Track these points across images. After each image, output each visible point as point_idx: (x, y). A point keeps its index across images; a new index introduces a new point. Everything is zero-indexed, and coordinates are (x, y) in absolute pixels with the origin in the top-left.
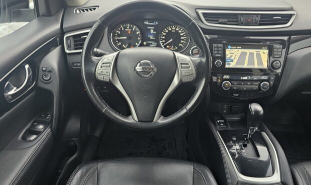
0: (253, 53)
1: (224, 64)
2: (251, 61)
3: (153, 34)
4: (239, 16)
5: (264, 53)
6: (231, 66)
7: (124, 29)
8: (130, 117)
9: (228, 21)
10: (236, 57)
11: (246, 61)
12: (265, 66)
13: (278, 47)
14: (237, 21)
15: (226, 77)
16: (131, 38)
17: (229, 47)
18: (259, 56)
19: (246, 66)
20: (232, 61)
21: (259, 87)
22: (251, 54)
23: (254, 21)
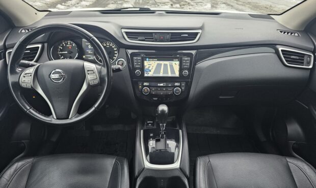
0: (167, 65)
1: (143, 73)
2: (166, 71)
3: (90, 49)
4: (154, 34)
5: (176, 64)
6: (149, 75)
7: (66, 45)
8: (51, 116)
9: (146, 39)
10: (152, 68)
11: (162, 71)
12: (177, 74)
13: (186, 59)
14: (153, 39)
15: (145, 84)
16: (72, 52)
17: (147, 59)
18: (171, 66)
19: (161, 75)
20: (150, 71)
21: (173, 92)
22: (165, 65)
23: (166, 38)
